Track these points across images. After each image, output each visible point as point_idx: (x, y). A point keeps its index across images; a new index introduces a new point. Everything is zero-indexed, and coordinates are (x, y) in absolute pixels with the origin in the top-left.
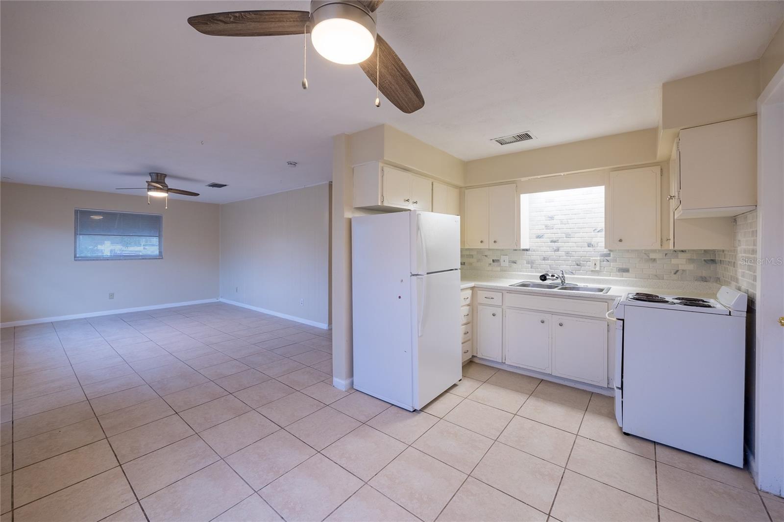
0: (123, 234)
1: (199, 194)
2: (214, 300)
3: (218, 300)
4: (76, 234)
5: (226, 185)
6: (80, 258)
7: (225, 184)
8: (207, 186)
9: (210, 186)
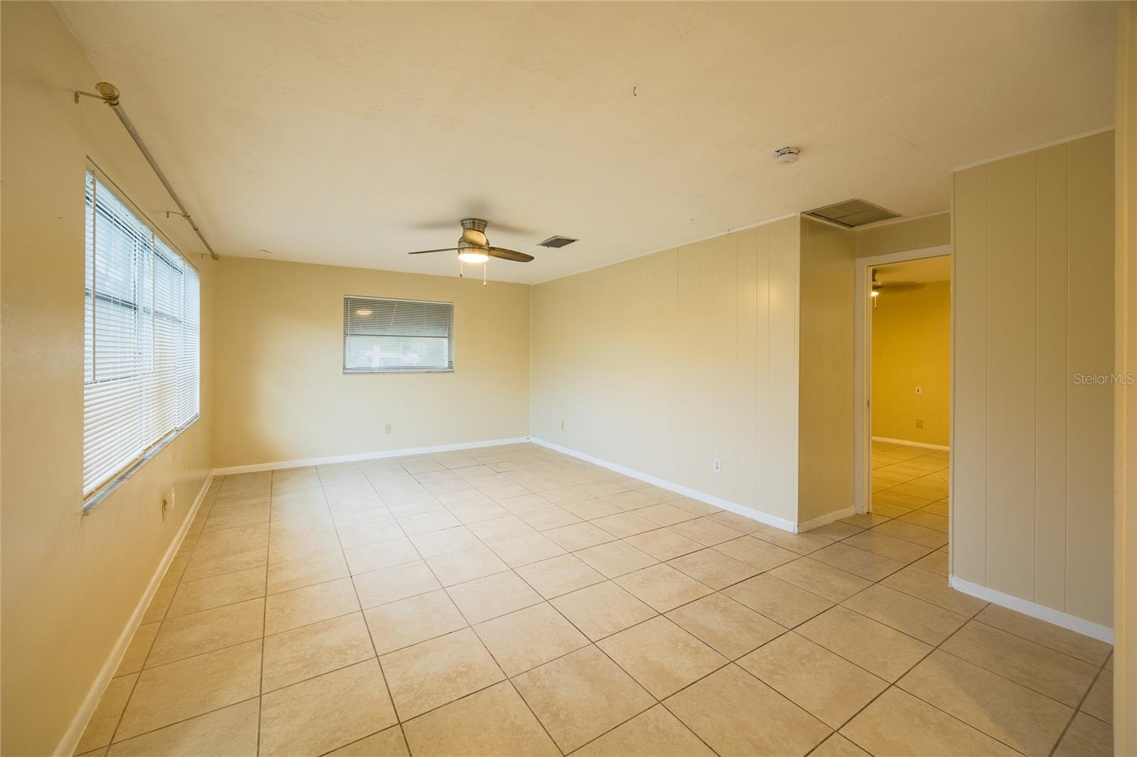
0: (402, 335)
1: (533, 258)
2: (523, 440)
3: (528, 441)
4: (345, 334)
5: (574, 241)
6: (350, 371)
7: (572, 239)
8: (539, 245)
9: (543, 245)
